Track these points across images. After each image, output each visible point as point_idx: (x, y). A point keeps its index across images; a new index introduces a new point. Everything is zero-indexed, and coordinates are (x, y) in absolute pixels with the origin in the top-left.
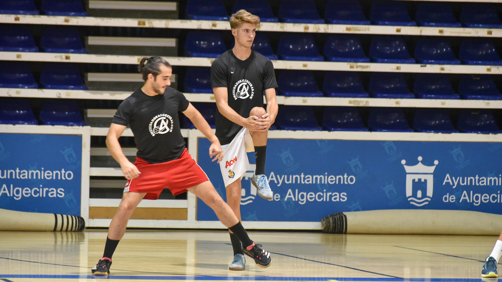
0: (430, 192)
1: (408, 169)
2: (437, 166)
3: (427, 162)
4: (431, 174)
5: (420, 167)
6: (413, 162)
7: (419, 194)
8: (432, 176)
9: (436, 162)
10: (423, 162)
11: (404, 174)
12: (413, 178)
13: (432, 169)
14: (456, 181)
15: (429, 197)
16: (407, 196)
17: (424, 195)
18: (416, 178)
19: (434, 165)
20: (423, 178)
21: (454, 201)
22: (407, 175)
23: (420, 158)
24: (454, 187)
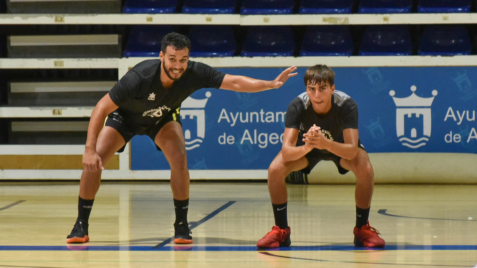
0: (427, 130)
1: (398, 102)
2: (436, 97)
3: (423, 93)
4: (428, 107)
5: (414, 100)
6: (404, 93)
7: (414, 133)
8: (429, 110)
9: (435, 93)
10: (418, 93)
11: (394, 108)
12: (406, 113)
13: (429, 101)
14: (461, 116)
15: (426, 137)
16: (399, 135)
17: (420, 134)
18: (409, 112)
19: (431, 96)
20: (418, 112)
21: (459, 141)
22: (398, 110)
23: (413, 88)
24: (459, 124)
